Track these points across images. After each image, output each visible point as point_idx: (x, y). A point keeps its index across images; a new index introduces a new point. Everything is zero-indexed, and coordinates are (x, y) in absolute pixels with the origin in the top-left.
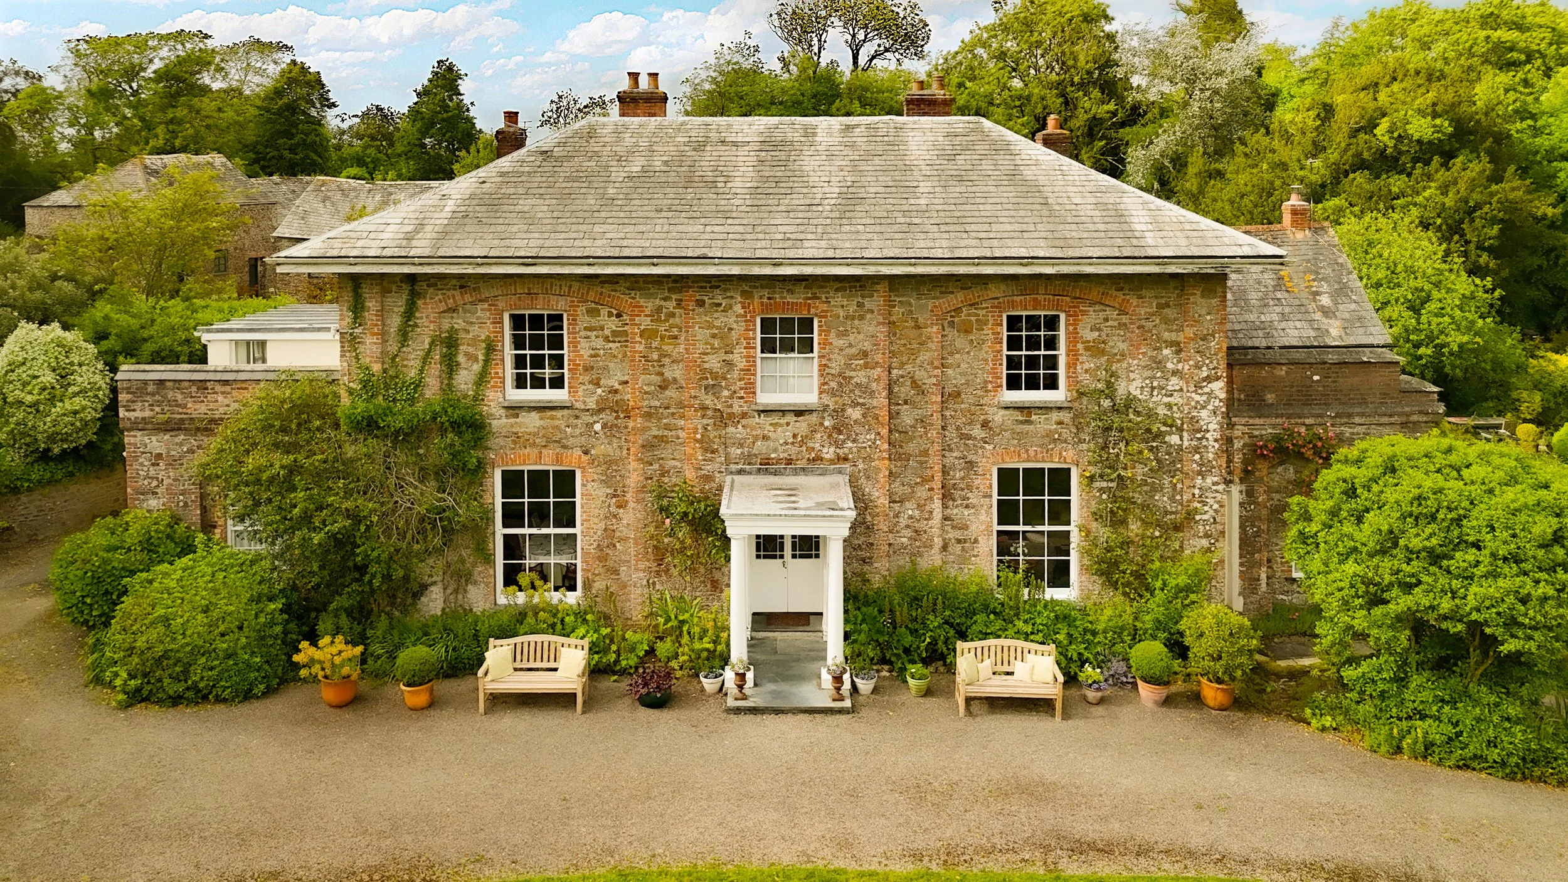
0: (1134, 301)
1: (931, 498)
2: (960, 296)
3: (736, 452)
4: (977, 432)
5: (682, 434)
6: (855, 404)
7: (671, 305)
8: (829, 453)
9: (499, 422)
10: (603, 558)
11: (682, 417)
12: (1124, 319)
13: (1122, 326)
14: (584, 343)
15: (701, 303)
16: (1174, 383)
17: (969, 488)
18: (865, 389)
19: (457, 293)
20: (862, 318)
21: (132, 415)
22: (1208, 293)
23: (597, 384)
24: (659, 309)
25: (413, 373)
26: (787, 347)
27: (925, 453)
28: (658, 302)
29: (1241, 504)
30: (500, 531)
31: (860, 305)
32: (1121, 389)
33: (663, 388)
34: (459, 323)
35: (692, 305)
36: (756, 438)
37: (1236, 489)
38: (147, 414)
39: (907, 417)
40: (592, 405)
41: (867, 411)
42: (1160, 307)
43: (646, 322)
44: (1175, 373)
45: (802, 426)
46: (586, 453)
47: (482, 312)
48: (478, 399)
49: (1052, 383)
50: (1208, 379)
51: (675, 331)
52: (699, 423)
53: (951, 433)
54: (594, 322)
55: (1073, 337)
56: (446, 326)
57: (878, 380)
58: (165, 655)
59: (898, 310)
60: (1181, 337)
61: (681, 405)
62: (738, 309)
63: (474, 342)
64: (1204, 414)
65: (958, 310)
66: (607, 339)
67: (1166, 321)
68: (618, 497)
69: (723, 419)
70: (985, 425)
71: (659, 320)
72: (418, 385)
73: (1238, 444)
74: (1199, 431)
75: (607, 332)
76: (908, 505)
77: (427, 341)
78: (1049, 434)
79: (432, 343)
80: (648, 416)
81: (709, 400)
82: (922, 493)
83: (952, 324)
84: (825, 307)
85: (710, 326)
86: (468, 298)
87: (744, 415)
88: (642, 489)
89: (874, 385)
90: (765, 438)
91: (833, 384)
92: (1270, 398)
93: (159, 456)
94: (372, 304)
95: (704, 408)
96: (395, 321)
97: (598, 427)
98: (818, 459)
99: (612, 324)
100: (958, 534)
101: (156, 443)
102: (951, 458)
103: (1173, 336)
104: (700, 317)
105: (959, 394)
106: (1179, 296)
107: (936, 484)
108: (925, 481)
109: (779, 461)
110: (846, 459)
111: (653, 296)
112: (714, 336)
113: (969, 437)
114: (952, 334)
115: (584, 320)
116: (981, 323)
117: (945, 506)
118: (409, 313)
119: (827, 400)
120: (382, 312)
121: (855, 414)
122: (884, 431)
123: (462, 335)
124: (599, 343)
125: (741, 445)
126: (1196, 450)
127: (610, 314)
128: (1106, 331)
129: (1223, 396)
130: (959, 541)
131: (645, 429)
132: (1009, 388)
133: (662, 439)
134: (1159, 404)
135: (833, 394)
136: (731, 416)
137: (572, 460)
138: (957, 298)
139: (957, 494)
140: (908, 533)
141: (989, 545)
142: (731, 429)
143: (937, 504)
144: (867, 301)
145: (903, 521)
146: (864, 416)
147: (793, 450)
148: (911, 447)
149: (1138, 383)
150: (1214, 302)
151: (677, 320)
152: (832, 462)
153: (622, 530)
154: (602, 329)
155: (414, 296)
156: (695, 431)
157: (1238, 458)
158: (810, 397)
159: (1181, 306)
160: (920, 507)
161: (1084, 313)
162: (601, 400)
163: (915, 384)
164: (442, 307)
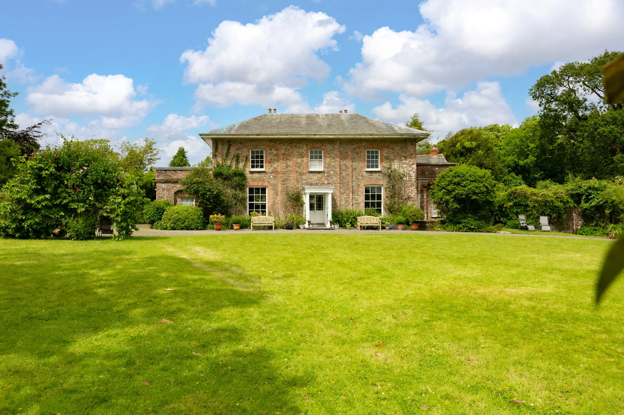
0: (395, 147)
1: (350, 193)
2: (356, 145)
3: (304, 182)
4: (360, 177)
5: (292, 178)
6: (332, 170)
7: (289, 147)
8: (326, 182)
9: (248, 176)
10: (273, 208)
11: (291, 174)
12: (393, 151)
13: (393, 153)
14: (269, 157)
15: (296, 147)
16: (405, 166)
17: (358, 191)
18: (334, 167)
19: (239, 145)
20: (333, 150)
21: (159, 178)
22: (412, 144)
23: (272, 167)
24: (286, 148)
25: (229, 164)
26: (316, 157)
27: (348, 182)
28: (286, 147)
29: (420, 199)
30: (248, 202)
31: (333, 147)
32: (393, 168)
33: (287, 167)
34: (240, 152)
35: (294, 147)
36: (309, 179)
37: (419, 195)
38: (162, 178)
39: (344, 174)
40: (270, 172)
41: (335, 171)
42: (401, 148)
43: (283, 151)
44: (405, 163)
45: (320, 175)
46: (269, 183)
47: (245, 150)
48: (244, 170)
49: (377, 167)
50: (412, 164)
51: (290, 154)
52: (295, 175)
53: (354, 178)
54: (271, 152)
55: (382, 155)
56: (237, 153)
57: (337, 165)
58: (179, 219)
59: (342, 149)
60: (406, 155)
61: (291, 171)
62: (305, 148)
63: (243, 156)
64: (411, 172)
65: (355, 149)
66: (274, 156)
67: (403, 151)
68: (276, 193)
69: (301, 174)
70: (362, 176)
71: (286, 151)
72: (230, 166)
73: (419, 184)
74: (410, 176)
75: (274, 154)
76: (344, 194)
77: (232, 156)
78: (377, 178)
79: (234, 156)
80: (283, 174)
81: (298, 170)
82: (347, 192)
83: (354, 152)
84: (325, 147)
85: (298, 152)
86: (242, 146)
87: (306, 173)
88: (282, 191)
89: (336, 166)
90: (311, 179)
91: (327, 166)
92: (427, 173)
93: (164, 189)
94: (220, 147)
95: (297, 171)
96: (225, 151)
97: (272, 177)
98: (323, 184)
99: (275, 152)
100: (356, 202)
101: (164, 186)
102: (354, 184)
103: (404, 155)
104: (296, 150)
105: (356, 169)
106: (406, 145)
107: (351, 190)
108: (348, 189)
109: (314, 184)
110: (330, 184)
111: (285, 145)
112: (299, 154)
113: (358, 179)
114: (354, 154)
115: (269, 151)
116: (361, 152)
117: (353, 195)
118: (228, 149)
119: (326, 170)
120: (222, 149)
121: (332, 173)
122: (339, 177)
123: (240, 155)
124: (272, 157)
125: (305, 180)
126: (410, 181)
127: (275, 150)
128: (389, 154)
129: (416, 168)
130: (356, 204)
131: (283, 177)
132: (367, 168)
133: (287, 179)
134: (401, 171)
135: (327, 168)
136: (303, 173)
137: (266, 184)
138: (355, 146)
139: (356, 192)
140: (344, 201)
141: (363, 204)
142: (303, 177)
143: (351, 194)
144: (335, 146)
145: (343, 198)
146: (334, 173)
147: (317, 181)
148: (345, 181)
149: (396, 166)
150: (413, 146)
151: (290, 151)
152: (327, 184)
153: (277, 201)
154: (273, 153)
155: (230, 145)
156: (295, 177)
157: (419, 188)
158: (322, 169)
159: (406, 148)
160: (347, 195)
161: (384, 150)
162: (273, 170)
163: (346, 166)
164: (236, 148)
